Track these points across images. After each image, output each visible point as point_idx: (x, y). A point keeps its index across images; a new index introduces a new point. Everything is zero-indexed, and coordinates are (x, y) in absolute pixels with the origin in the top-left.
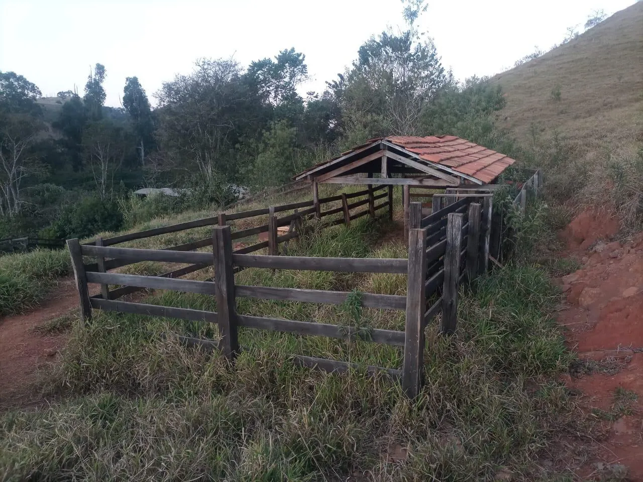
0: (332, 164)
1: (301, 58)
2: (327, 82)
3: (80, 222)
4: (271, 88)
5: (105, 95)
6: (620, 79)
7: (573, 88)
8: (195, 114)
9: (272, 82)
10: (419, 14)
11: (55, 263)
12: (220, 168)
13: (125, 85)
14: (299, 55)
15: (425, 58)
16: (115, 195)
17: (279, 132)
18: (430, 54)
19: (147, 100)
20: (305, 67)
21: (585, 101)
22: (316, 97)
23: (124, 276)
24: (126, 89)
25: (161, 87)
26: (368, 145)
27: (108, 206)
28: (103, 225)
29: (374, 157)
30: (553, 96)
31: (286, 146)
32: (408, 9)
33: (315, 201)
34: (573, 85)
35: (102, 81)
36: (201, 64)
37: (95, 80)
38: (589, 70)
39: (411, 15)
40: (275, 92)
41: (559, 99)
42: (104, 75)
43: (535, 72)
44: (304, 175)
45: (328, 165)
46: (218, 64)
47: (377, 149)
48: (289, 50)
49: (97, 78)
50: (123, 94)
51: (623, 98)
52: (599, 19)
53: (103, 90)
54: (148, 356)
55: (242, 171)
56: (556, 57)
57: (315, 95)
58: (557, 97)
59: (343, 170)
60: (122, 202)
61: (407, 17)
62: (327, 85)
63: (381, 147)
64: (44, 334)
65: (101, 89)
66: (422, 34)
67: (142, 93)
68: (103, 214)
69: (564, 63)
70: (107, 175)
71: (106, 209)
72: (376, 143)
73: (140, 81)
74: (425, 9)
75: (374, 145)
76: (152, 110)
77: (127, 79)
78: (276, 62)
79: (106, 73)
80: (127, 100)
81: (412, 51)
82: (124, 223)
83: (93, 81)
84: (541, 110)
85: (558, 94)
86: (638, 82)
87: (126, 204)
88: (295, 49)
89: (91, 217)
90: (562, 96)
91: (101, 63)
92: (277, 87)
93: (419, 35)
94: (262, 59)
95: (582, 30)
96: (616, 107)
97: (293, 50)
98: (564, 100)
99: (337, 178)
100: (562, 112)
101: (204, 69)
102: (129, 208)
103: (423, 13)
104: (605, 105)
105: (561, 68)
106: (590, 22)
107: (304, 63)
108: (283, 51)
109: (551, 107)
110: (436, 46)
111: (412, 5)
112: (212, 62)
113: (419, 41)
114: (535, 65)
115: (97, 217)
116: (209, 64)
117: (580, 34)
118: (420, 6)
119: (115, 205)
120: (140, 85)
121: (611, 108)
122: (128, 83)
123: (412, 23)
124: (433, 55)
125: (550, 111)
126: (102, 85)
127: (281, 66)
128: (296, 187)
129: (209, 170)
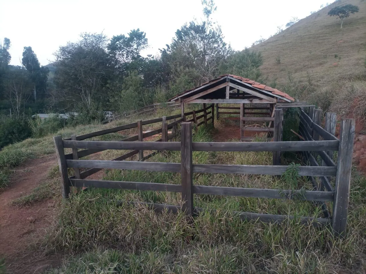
0: (195, 91)
1: (143, 34)
2: (159, 49)
3: (3, 134)
4: (124, 52)
5: (10, 57)
6: (310, 53)
7: (285, 58)
8: (82, 66)
9: (124, 48)
10: (212, 12)
11: (10, 158)
12: (96, 99)
13: (23, 51)
14: (142, 33)
15: (214, 37)
16: (26, 117)
17: (134, 77)
18: (217, 35)
19: (38, 61)
20: (146, 40)
21: (294, 64)
22: (153, 58)
23: (100, 162)
24: (24, 54)
25: (58, 49)
26: (219, 79)
27: (22, 123)
28: (19, 136)
29: (222, 86)
30: (276, 62)
31: (139, 86)
32: (206, 9)
33: (183, 114)
34: (285, 56)
35: (8, 49)
36: (84, 36)
37: (4, 48)
38: (293, 49)
39: (208, 12)
40: (127, 55)
41: (280, 63)
42: (10, 45)
43: (265, 49)
44: (176, 98)
45: (192, 91)
46: (95, 37)
47: (224, 81)
48: (136, 30)
49: (5, 47)
50: (22, 57)
51: (313, 63)
52: (293, 22)
53: (9, 54)
54: (125, 219)
55: (112, 100)
56: (275, 41)
57: (152, 56)
58: (279, 62)
59: (201, 94)
60: (30, 121)
61: (205, 14)
62: (160, 51)
63: (227, 80)
64: (20, 207)
65: (8, 53)
66: (214, 23)
67: (34, 56)
68: (18, 129)
69: (279, 44)
70: (21, 104)
71: (21, 125)
72: (224, 78)
73: (33, 50)
74: (215, 9)
75: (222, 79)
76: (41, 67)
77: (25, 48)
78: (128, 36)
79: (11, 44)
80: (25, 60)
81: (208, 33)
82: (33, 134)
83: (2, 49)
84: (271, 69)
85: (279, 61)
86: (319, 55)
87: (33, 122)
88: (140, 30)
89: (11, 131)
90: (281, 61)
91: (8, 38)
92: (128, 51)
93: (212, 24)
94: (119, 35)
95: (284, 28)
96: (310, 67)
97: (138, 30)
98: (283, 64)
99: (197, 100)
100: (282, 70)
101: (85, 39)
102: (36, 125)
103: (215, 11)
104: (305, 66)
105: (278, 47)
106: (288, 24)
107: (146, 37)
108: (132, 30)
109: (276, 67)
110: (222, 30)
111: (208, 7)
112: (90, 35)
113: (212, 27)
114: (264, 45)
115: (15, 131)
116: (89, 36)
117: (283, 30)
118: (212, 8)
119: (26, 123)
120: (33, 51)
121: (308, 68)
122: (25, 50)
123: (208, 17)
124: (219, 36)
125: (276, 69)
126: (8, 51)
127: (131, 39)
128: (145, 110)
129: (89, 100)
